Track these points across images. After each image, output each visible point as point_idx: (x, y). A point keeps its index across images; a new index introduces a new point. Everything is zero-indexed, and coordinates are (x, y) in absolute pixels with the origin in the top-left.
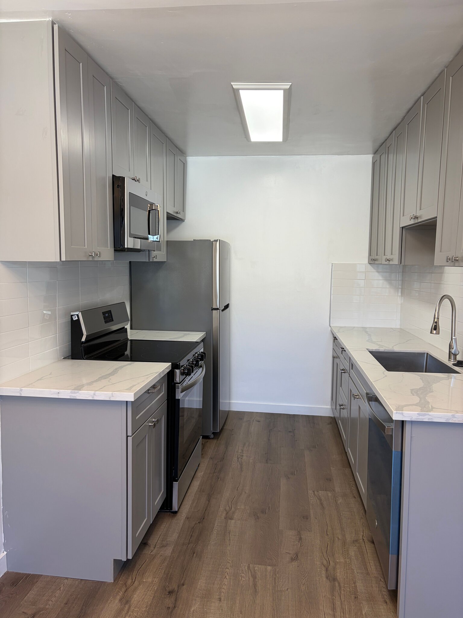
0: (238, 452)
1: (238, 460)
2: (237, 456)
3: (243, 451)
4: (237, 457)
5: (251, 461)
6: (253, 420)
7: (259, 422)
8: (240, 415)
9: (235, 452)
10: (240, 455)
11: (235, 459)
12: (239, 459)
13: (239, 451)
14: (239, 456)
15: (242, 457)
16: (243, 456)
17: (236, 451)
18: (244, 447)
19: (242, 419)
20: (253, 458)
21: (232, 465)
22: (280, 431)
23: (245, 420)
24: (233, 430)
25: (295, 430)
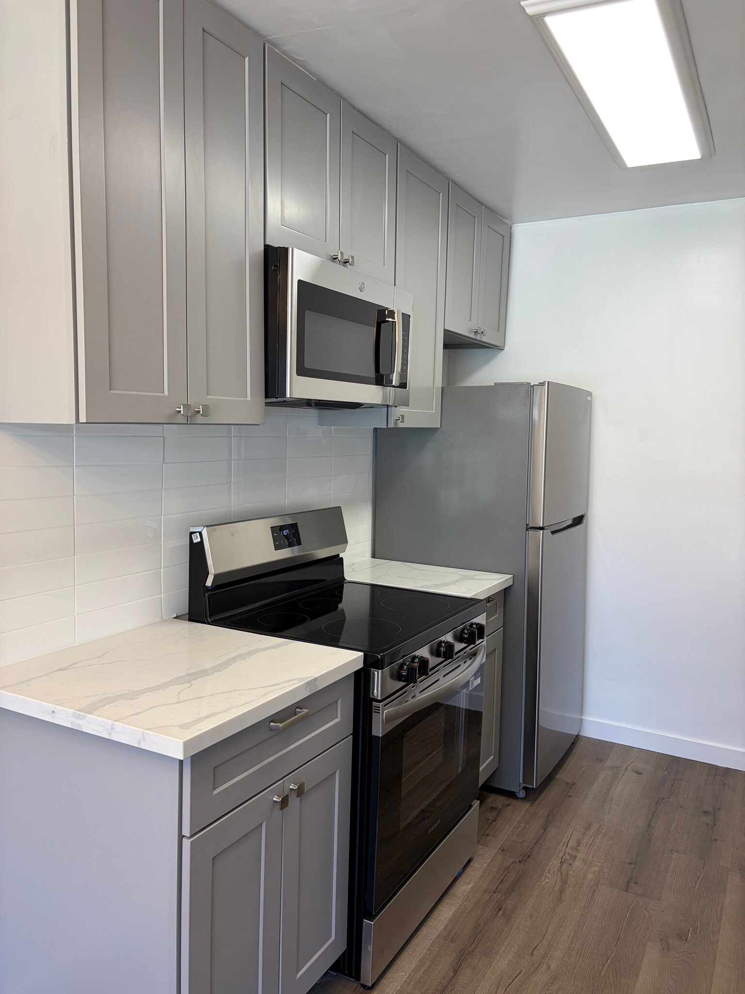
0: (567, 847)
1: (560, 869)
2: (561, 855)
3: (579, 843)
4: (562, 858)
5: (590, 876)
6: (627, 768)
7: (640, 773)
8: (603, 749)
9: (562, 844)
10: (569, 854)
11: (555, 862)
12: (564, 865)
13: (571, 844)
14: (567, 857)
15: (571, 861)
16: (575, 857)
17: (564, 840)
18: (584, 833)
19: (601, 761)
20: (597, 869)
21: (543, 878)
22: (682, 807)
23: (609, 763)
24: (574, 784)
25: (719, 809)
